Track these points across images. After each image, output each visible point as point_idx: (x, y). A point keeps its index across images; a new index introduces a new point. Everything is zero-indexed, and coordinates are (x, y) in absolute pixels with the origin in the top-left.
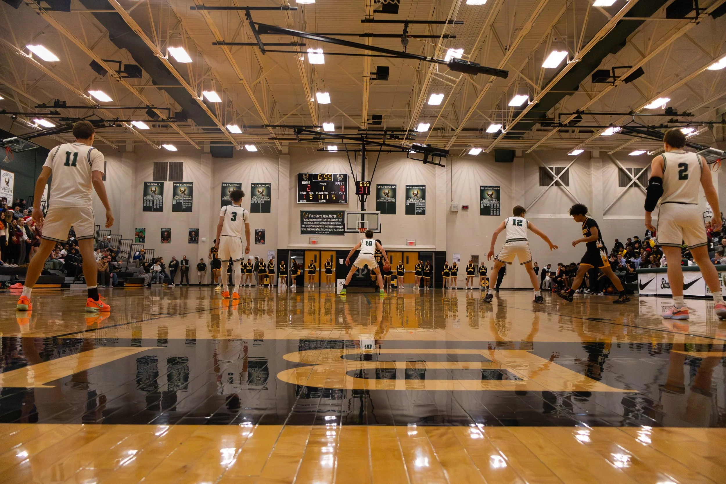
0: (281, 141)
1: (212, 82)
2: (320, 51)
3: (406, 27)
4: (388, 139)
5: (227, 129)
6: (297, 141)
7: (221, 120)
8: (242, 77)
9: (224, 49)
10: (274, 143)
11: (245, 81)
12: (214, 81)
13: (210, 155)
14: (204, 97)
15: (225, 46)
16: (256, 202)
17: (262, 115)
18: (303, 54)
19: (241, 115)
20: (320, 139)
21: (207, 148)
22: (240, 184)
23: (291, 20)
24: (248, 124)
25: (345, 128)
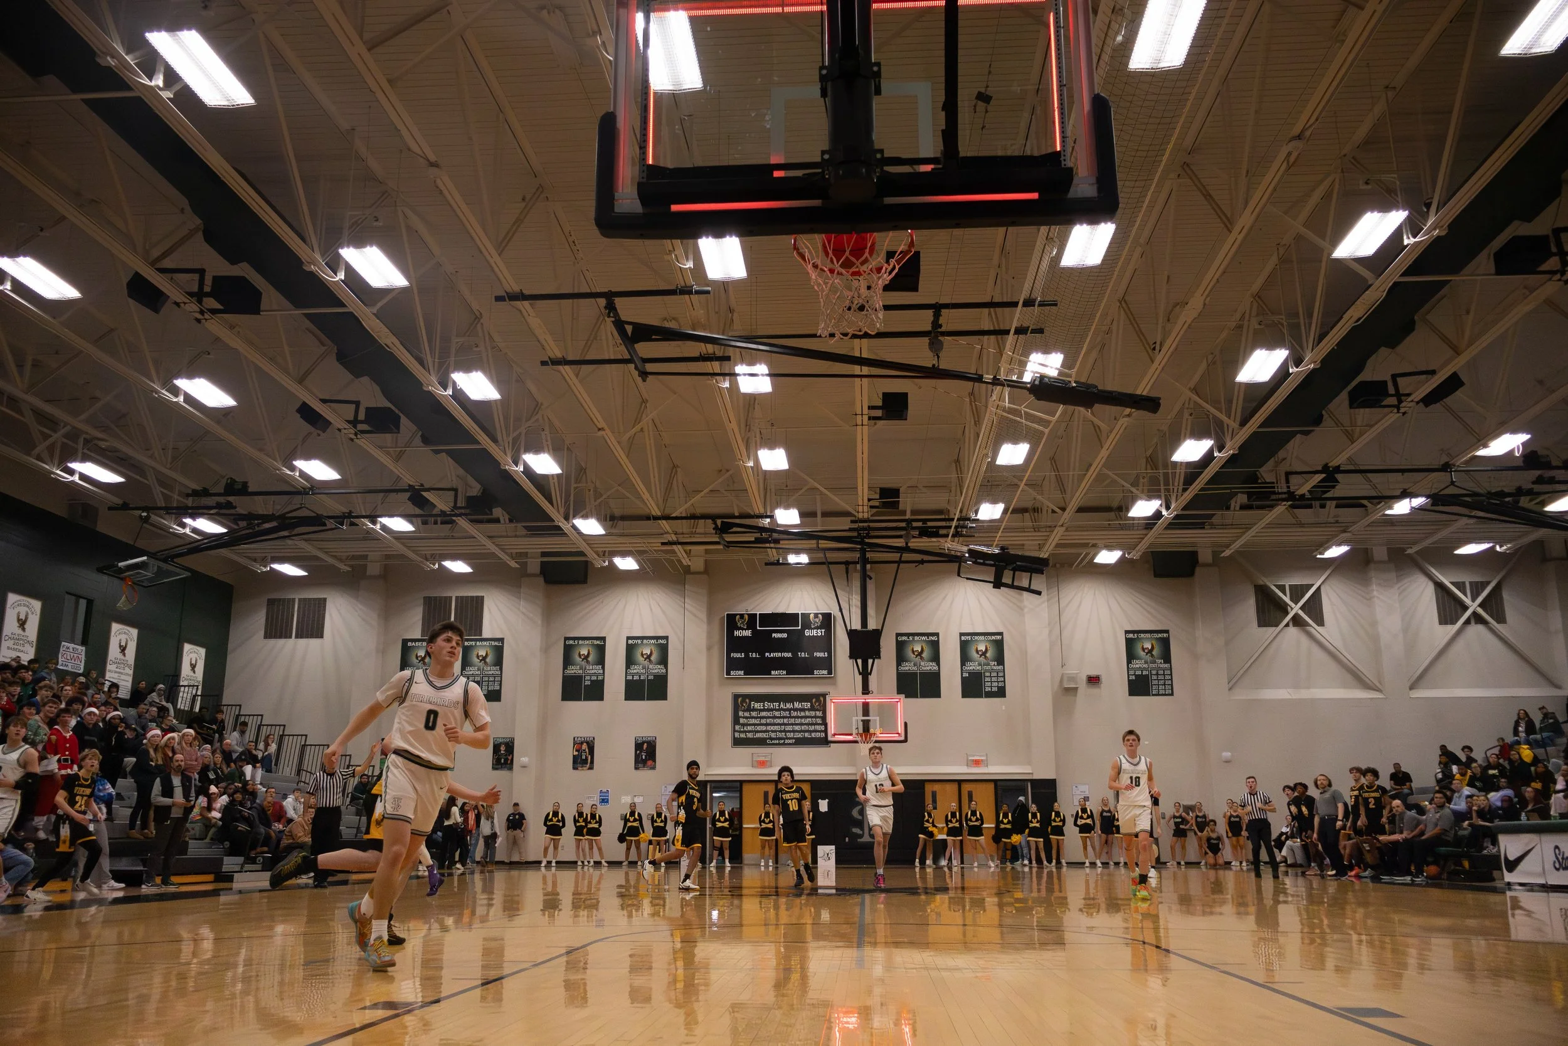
0: (688, 548)
1: (542, 433)
2: (762, 369)
3: (937, 316)
4: (914, 537)
5: (574, 527)
6: (721, 547)
7: (562, 510)
8: (602, 424)
9: (564, 373)
10: (674, 552)
11: (608, 431)
12: (547, 432)
13: (541, 580)
14: (526, 466)
15: (567, 367)
16: (636, 678)
17: (646, 496)
18: (727, 378)
19: (604, 497)
20: (769, 542)
21: (534, 566)
22: (603, 639)
23: (700, 313)
24: (618, 512)
25: (825, 514)
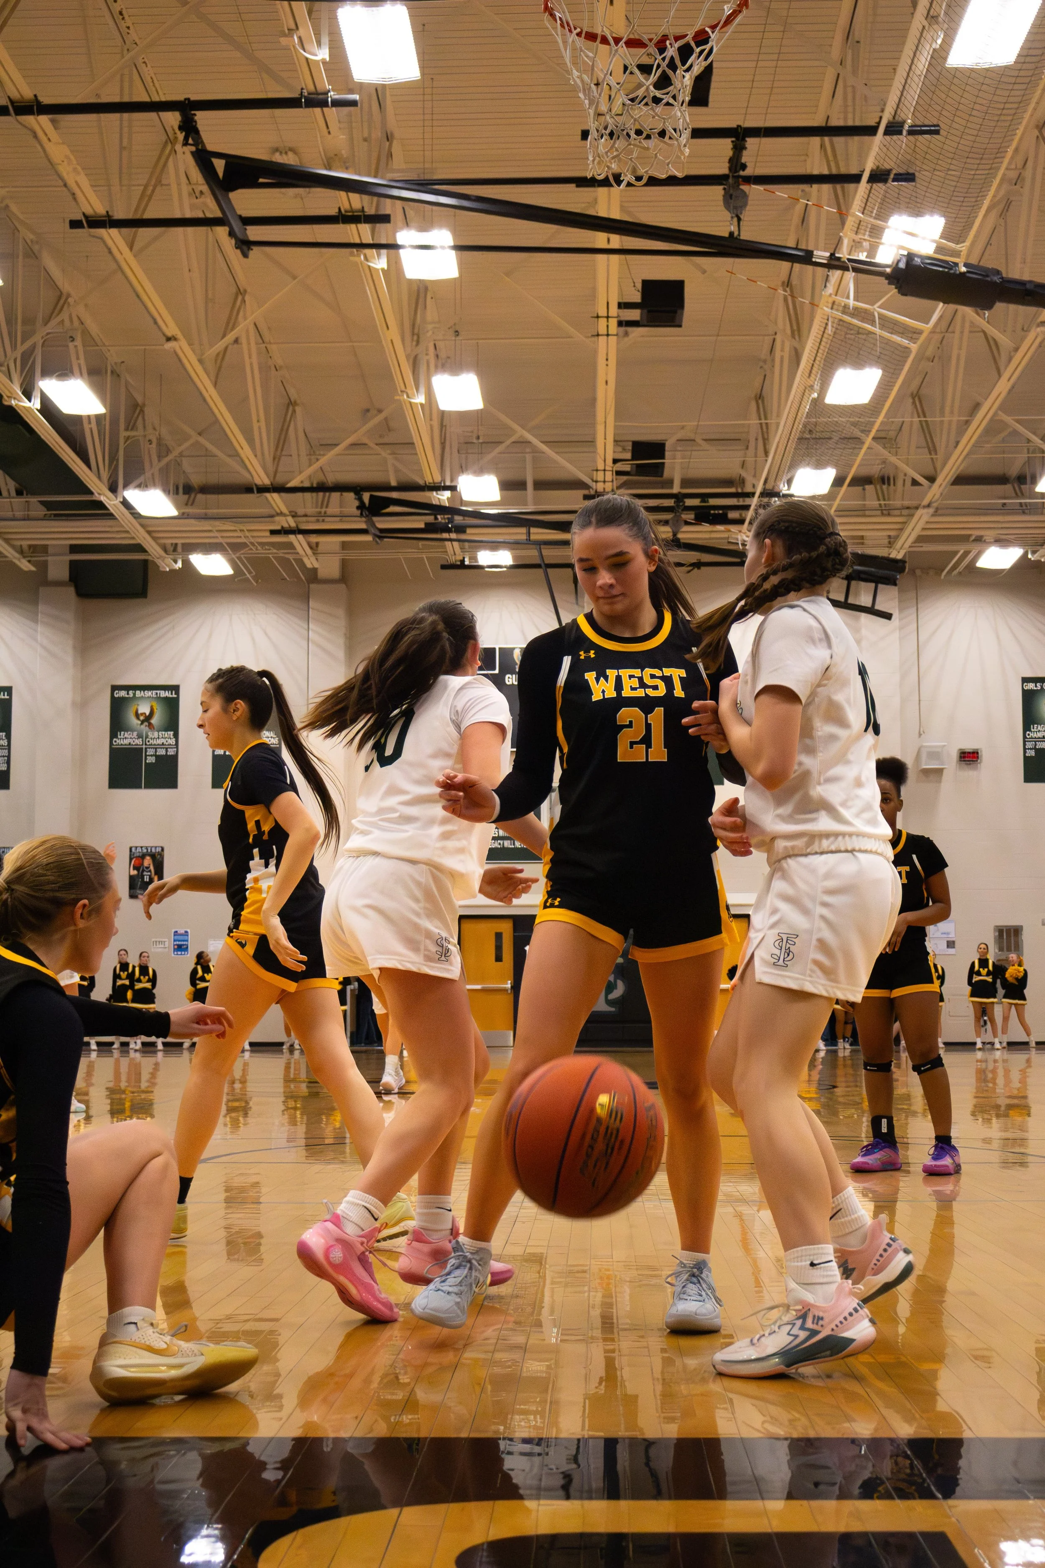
0: (314, 539)
1: (71, 345)
2: (442, 237)
3: (739, 148)
4: (687, 523)
5: (126, 504)
6: (368, 538)
7: (105, 475)
8: (172, 329)
9: (110, 243)
10: (290, 546)
11: (183, 343)
12: (78, 342)
13: (71, 590)
14: (45, 400)
15: (114, 232)
17: (246, 452)
18: (384, 252)
19: (175, 453)
20: (449, 531)
21: (59, 569)
22: (176, 689)
23: (339, 140)
24: (196, 480)
25: (540, 485)
